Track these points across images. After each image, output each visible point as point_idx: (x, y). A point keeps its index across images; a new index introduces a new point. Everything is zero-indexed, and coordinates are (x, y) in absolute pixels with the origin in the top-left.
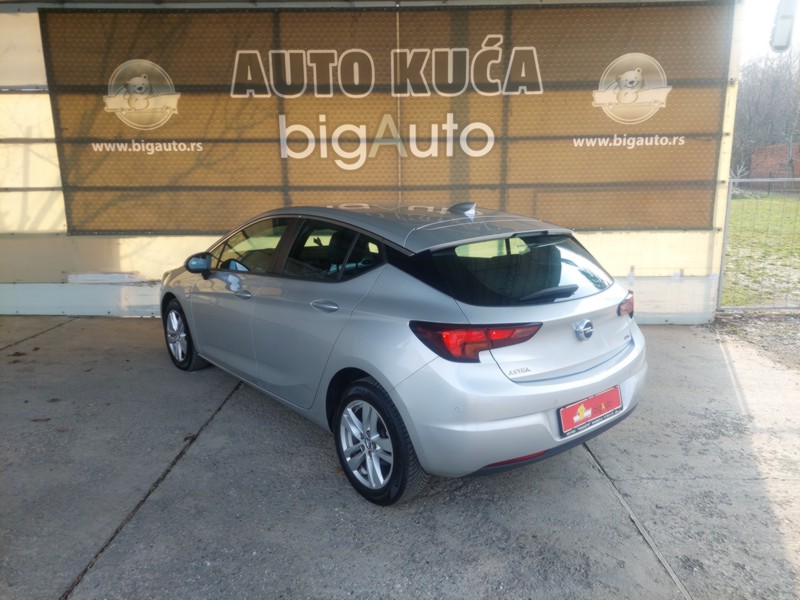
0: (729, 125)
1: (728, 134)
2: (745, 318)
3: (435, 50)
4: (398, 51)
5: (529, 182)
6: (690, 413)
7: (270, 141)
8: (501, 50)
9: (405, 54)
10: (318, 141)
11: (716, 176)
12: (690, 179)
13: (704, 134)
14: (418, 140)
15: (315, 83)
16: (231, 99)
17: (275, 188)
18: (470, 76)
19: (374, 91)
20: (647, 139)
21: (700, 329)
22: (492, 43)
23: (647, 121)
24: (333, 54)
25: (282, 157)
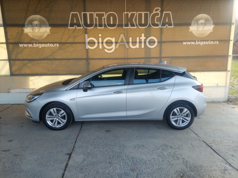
0: (232, 37)
1: (232, 40)
2: (237, 99)
3: (138, 13)
4: (126, 13)
5: (169, 56)
7: (82, 43)
8: (160, 13)
9: (128, 14)
10: (98, 43)
11: (228, 54)
12: (220, 55)
13: (225, 40)
14: (132, 42)
15: (98, 23)
16: (69, 29)
17: (84, 59)
18: (149, 21)
19: (117, 26)
20: (206, 42)
21: (224, 103)
22: (156, 11)
23: (206, 36)
24: (104, 14)
25: (86, 48)
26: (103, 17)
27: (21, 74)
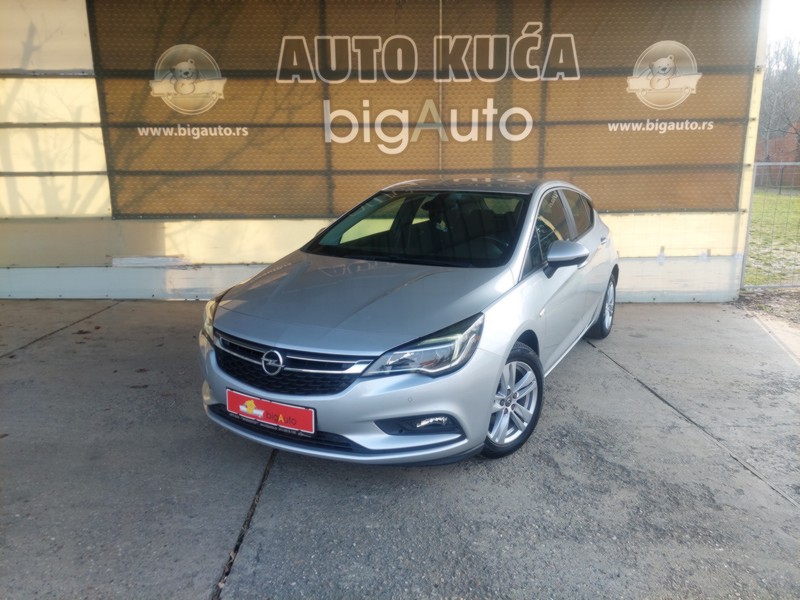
0: (755, 111)
1: (754, 119)
2: (767, 296)
3: (477, 37)
4: (441, 37)
5: (565, 165)
6: (748, 374)
7: (314, 125)
8: (540, 37)
9: (448, 40)
10: (361, 125)
11: (742, 159)
12: (718, 162)
13: (732, 120)
14: (459, 125)
15: (360, 68)
16: (277, 84)
17: (319, 173)
18: (510, 63)
19: (417, 76)
21: (727, 306)
22: (531, 30)
23: (679, 107)
24: (377, 40)
25: (327, 141)
26: (375, 51)
27: (142, 215)
